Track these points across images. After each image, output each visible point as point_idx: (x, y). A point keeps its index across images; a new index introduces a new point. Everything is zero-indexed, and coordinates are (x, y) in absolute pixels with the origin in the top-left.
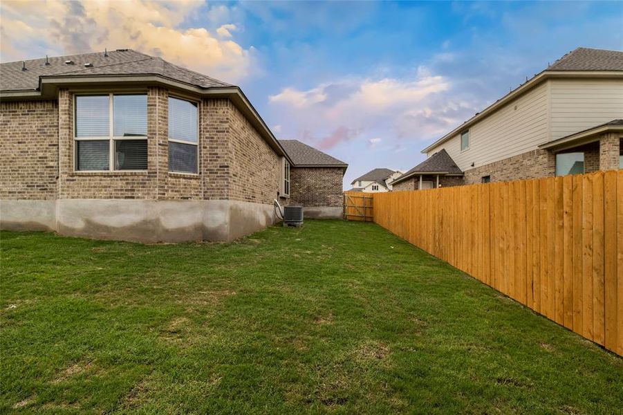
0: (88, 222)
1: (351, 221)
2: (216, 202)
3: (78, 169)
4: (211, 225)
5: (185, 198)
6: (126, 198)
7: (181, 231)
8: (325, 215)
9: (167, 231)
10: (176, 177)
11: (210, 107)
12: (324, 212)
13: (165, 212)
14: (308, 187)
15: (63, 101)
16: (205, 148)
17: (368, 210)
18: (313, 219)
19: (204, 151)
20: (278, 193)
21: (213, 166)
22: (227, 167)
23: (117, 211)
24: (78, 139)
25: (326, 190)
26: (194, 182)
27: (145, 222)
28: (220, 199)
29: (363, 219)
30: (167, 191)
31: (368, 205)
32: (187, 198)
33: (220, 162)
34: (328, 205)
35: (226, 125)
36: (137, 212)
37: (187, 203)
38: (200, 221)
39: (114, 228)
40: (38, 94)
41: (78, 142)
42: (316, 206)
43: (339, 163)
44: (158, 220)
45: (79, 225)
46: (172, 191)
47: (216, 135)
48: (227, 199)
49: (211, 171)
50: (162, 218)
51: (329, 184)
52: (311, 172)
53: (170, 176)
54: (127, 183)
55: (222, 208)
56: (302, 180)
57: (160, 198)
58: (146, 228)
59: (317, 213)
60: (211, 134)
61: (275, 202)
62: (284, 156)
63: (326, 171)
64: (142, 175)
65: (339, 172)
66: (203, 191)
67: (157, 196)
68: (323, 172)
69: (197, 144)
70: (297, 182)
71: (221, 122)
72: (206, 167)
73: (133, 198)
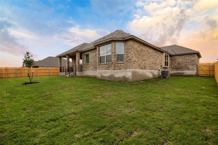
0: (101, 75)
1: (201, 76)
2: (128, 70)
3: (100, 63)
4: (127, 76)
5: (120, 69)
6: (108, 69)
7: (119, 78)
8: (187, 74)
9: (116, 78)
10: (118, 63)
11: (127, 42)
12: (187, 73)
13: (115, 73)
14: (179, 63)
15: (97, 48)
16: (125, 54)
17: (211, 72)
18: (181, 76)
19: (125, 55)
20: (161, 66)
21: (128, 59)
22: (131, 59)
23: (106, 72)
24: (100, 56)
25: (187, 63)
26: (122, 64)
27: (111, 75)
28: (129, 69)
29: (208, 76)
30: (116, 67)
31: (211, 69)
32: (121, 69)
33: (129, 58)
34: (189, 70)
35: (131, 47)
36: (110, 73)
37: (121, 70)
38: (124, 75)
39: (106, 77)
40: (94, 48)
41: (100, 57)
42: (182, 70)
43: (194, 51)
44: (113, 75)
45: (100, 76)
46: (117, 67)
47: (128, 50)
48: (131, 69)
49: (127, 61)
50: (115, 74)
51: (189, 61)
52: (180, 57)
53: (116, 63)
54: (108, 66)
55: (130, 71)
56: (176, 60)
57: (114, 69)
58: (111, 76)
59: (183, 73)
60: (127, 50)
61: (159, 69)
62: (164, 52)
63: (187, 56)
64: (110, 63)
65: (194, 55)
66: (125, 67)
67: (113, 69)
68: (185, 56)
69: (124, 54)
70: (174, 61)
71: (129, 46)
72: (126, 60)
73: (109, 69)
